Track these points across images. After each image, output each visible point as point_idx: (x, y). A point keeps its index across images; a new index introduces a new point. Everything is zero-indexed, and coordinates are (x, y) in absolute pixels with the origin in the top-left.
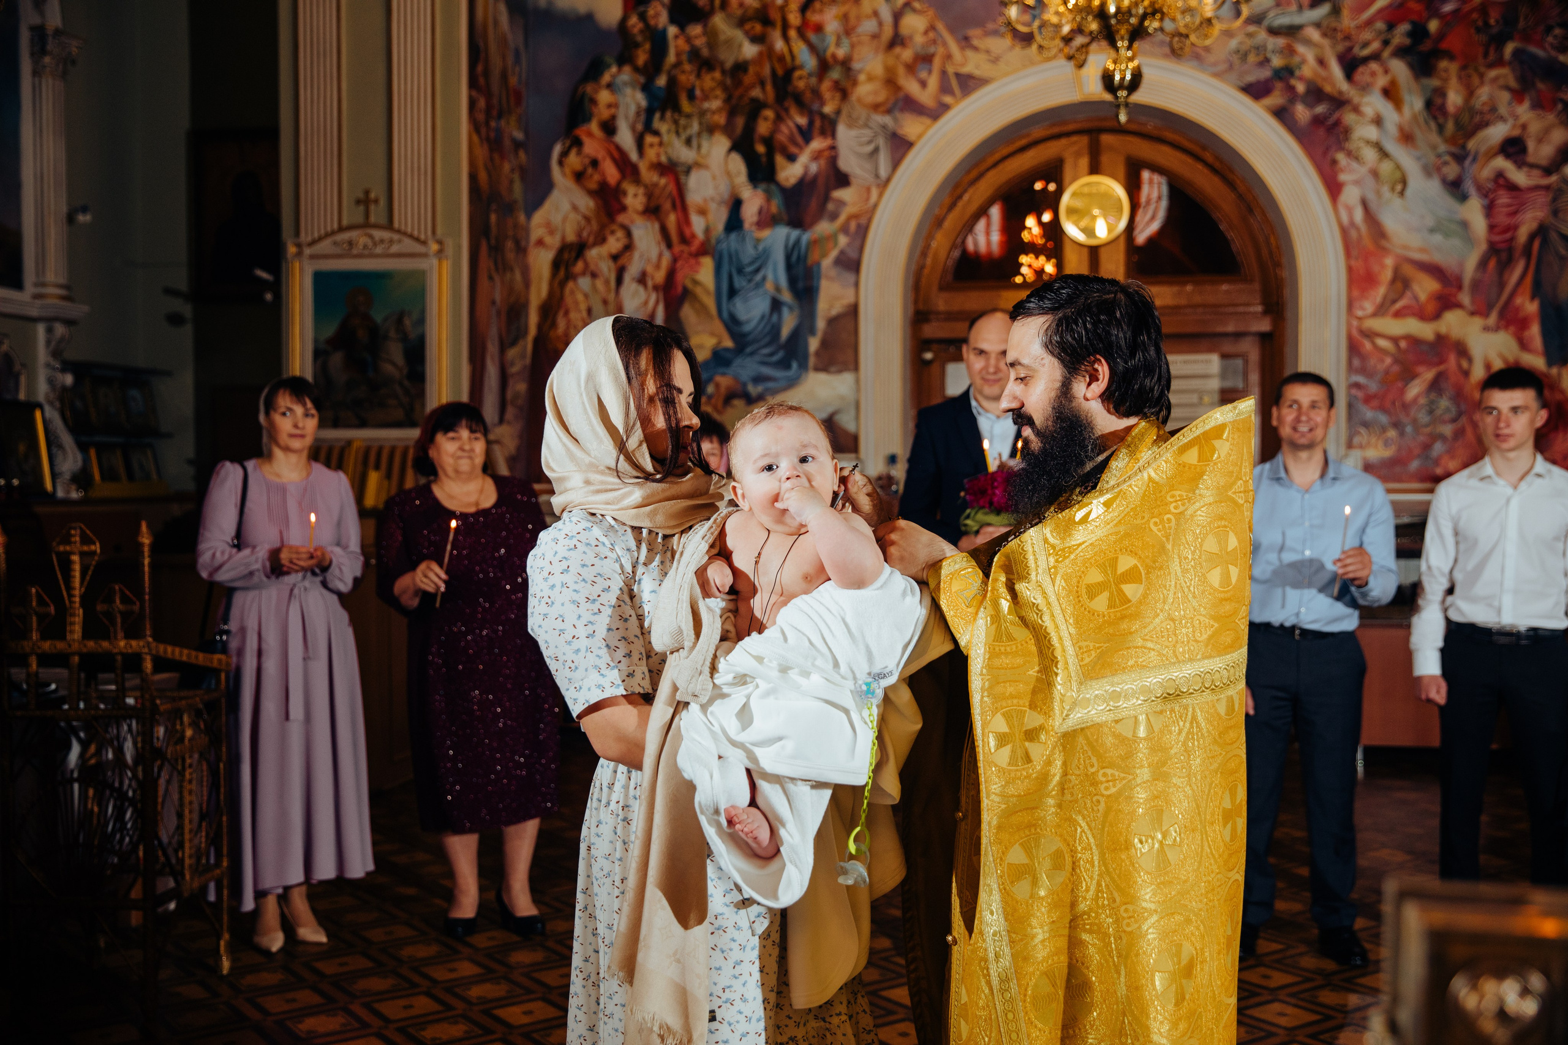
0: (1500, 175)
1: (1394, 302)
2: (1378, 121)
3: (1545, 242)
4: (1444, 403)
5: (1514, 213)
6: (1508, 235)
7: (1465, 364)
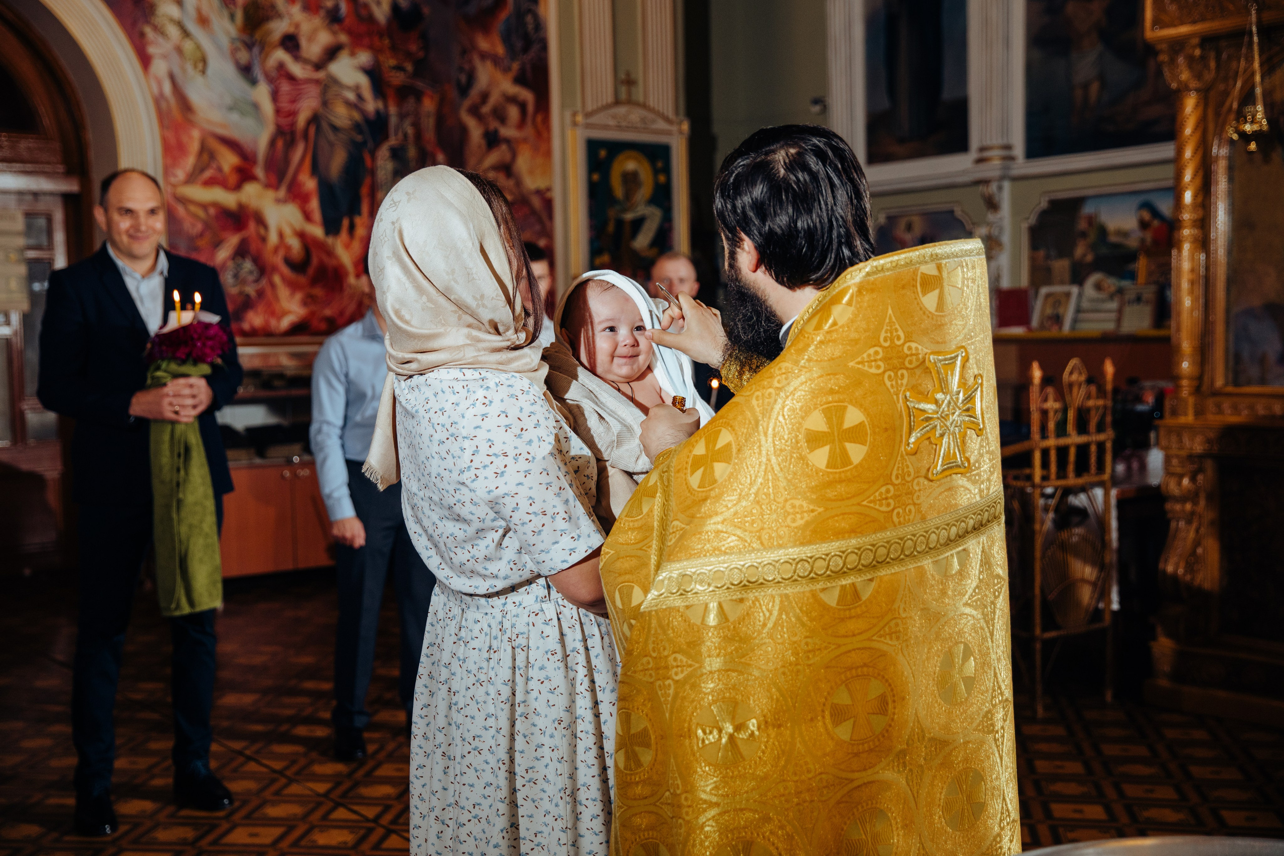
0: (281, 66)
1: (202, 170)
2: (179, 1)
3: (319, 129)
4: (248, 265)
5: (293, 101)
6: (290, 119)
7: (262, 231)
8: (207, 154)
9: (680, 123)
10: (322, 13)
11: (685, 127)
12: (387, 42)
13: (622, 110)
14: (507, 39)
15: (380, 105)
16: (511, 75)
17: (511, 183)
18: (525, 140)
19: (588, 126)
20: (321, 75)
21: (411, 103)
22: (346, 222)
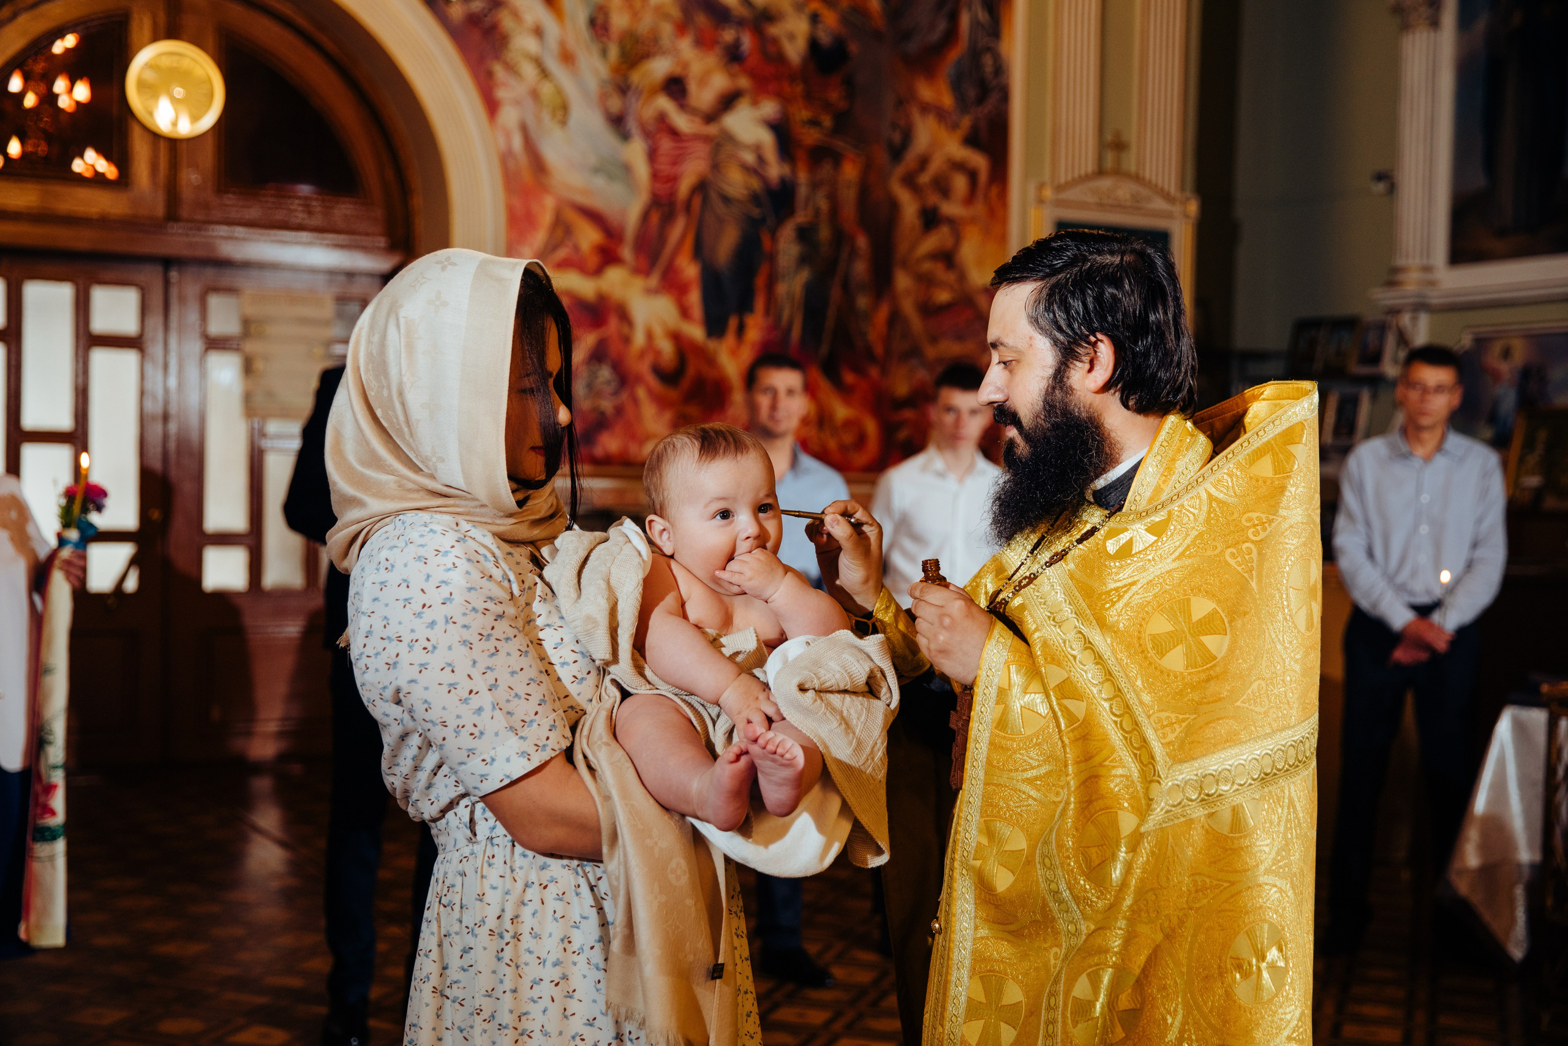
0: (662, 119)
1: (555, 250)
2: (538, 32)
3: (705, 201)
4: (605, 373)
5: (676, 161)
6: (669, 185)
7: (625, 330)
8: (561, 228)
9: (1185, 202)
10: (718, 50)
11: (1193, 207)
12: (799, 89)
13: (1106, 183)
14: (957, 86)
15: (786, 170)
16: (960, 133)
17: (950, 277)
18: (973, 220)
19: (1059, 203)
20: (712, 130)
21: (826, 169)
22: (733, 323)
